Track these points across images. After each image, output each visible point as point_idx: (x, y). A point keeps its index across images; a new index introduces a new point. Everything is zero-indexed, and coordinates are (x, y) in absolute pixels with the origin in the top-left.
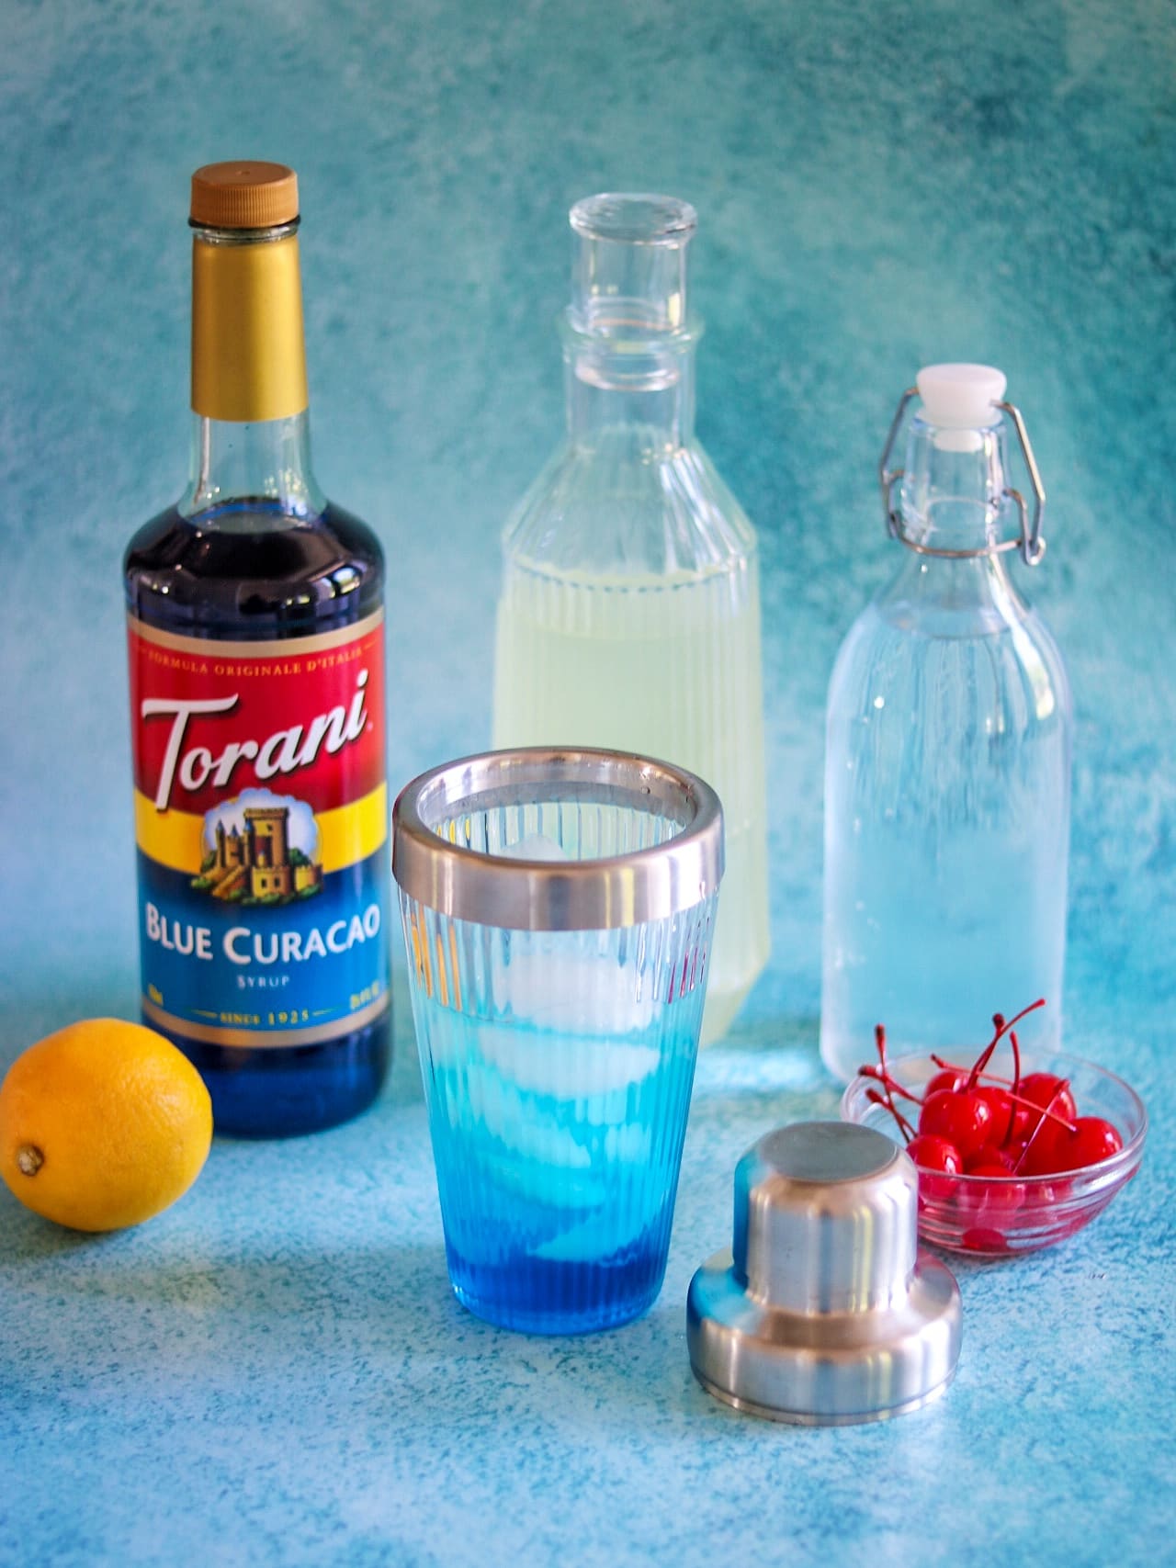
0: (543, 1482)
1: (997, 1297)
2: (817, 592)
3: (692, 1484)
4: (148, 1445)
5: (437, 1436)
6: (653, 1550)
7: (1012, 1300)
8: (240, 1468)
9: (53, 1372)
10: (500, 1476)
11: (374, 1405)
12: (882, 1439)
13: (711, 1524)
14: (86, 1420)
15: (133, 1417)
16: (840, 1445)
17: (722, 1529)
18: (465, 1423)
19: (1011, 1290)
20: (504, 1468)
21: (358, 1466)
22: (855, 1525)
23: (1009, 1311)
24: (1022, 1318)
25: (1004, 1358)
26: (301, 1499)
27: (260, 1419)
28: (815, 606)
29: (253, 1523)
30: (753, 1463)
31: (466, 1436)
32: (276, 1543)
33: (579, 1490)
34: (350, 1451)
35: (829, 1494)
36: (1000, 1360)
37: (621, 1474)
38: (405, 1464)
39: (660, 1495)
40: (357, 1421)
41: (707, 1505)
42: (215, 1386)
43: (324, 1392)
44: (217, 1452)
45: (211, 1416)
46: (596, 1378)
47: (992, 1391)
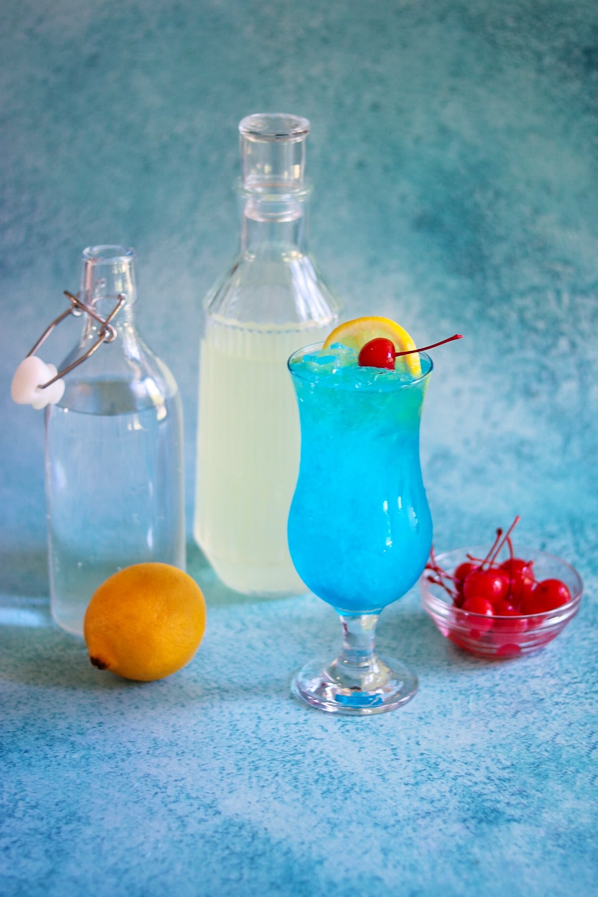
0: (328, 791)
1: (578, 696)
2: (493, 312)
3: (408, 793)
4: (117, 767)
5: (272, 765)
6: (386, 827)
7: (587, 699)
8: (165, 781)
9: (67, 726)
10: (305, 787)
11: (239, 748)
12: (512, 772)
13: (418, 814)
14: (83, 753)
15: (109, 751)
16: (490, 775)
17: (424, 817)
18: (288, 758)
19: (586, 693)
20: (307, 783)
21: (229, 781)
22: (496, 818)
23: (585, 704)
24: (592, 709)
25: (581, 730)
26: (197, 798)
27: (177, 754)
28: (492, 320)
29: (171, 810)
30: (442, 783)
31: (288, 765)
32: (182, 821)
33: (347, 795)
34: (225, 772)
35: (484, 801)
36: (579, 731)
37: (370, 787)
38: (254, 780)
39: (391, 799)
40: (229, 756)
41: (416, 804)
42: (155, 735)
43: (212, 740)
44: (153, 771)
45: (151, 752)
46: (359, 736)
47: (574, 748)
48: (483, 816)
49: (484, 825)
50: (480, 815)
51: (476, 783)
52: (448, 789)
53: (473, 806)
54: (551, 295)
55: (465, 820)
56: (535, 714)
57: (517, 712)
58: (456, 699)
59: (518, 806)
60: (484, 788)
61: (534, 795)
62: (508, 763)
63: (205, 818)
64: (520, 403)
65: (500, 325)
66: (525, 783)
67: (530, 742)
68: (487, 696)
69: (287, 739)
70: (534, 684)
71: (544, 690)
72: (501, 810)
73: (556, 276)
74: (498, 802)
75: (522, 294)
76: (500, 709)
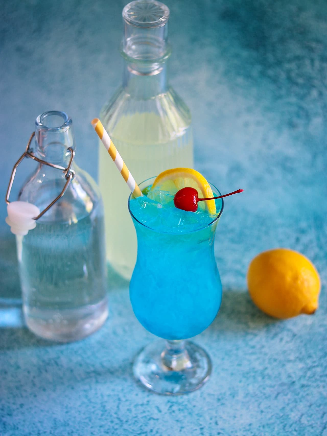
2: (271, 72)
11: (107, 427)
28: (269, 77)
43: (90, 420)
46: (180, 416)
47: (312, 428)
54: (307, 62)
56: (289, 396)
57: (278, 394)
58: (240, 381)
64: (286, 133)
65: (275, 80)
67: (285, 422)
68: (260, 379)
69: (136, 419)
70: (289, 367)
71: (295, 373)
73: (311, 50)
75: (290, 61)
76: (268, 391)
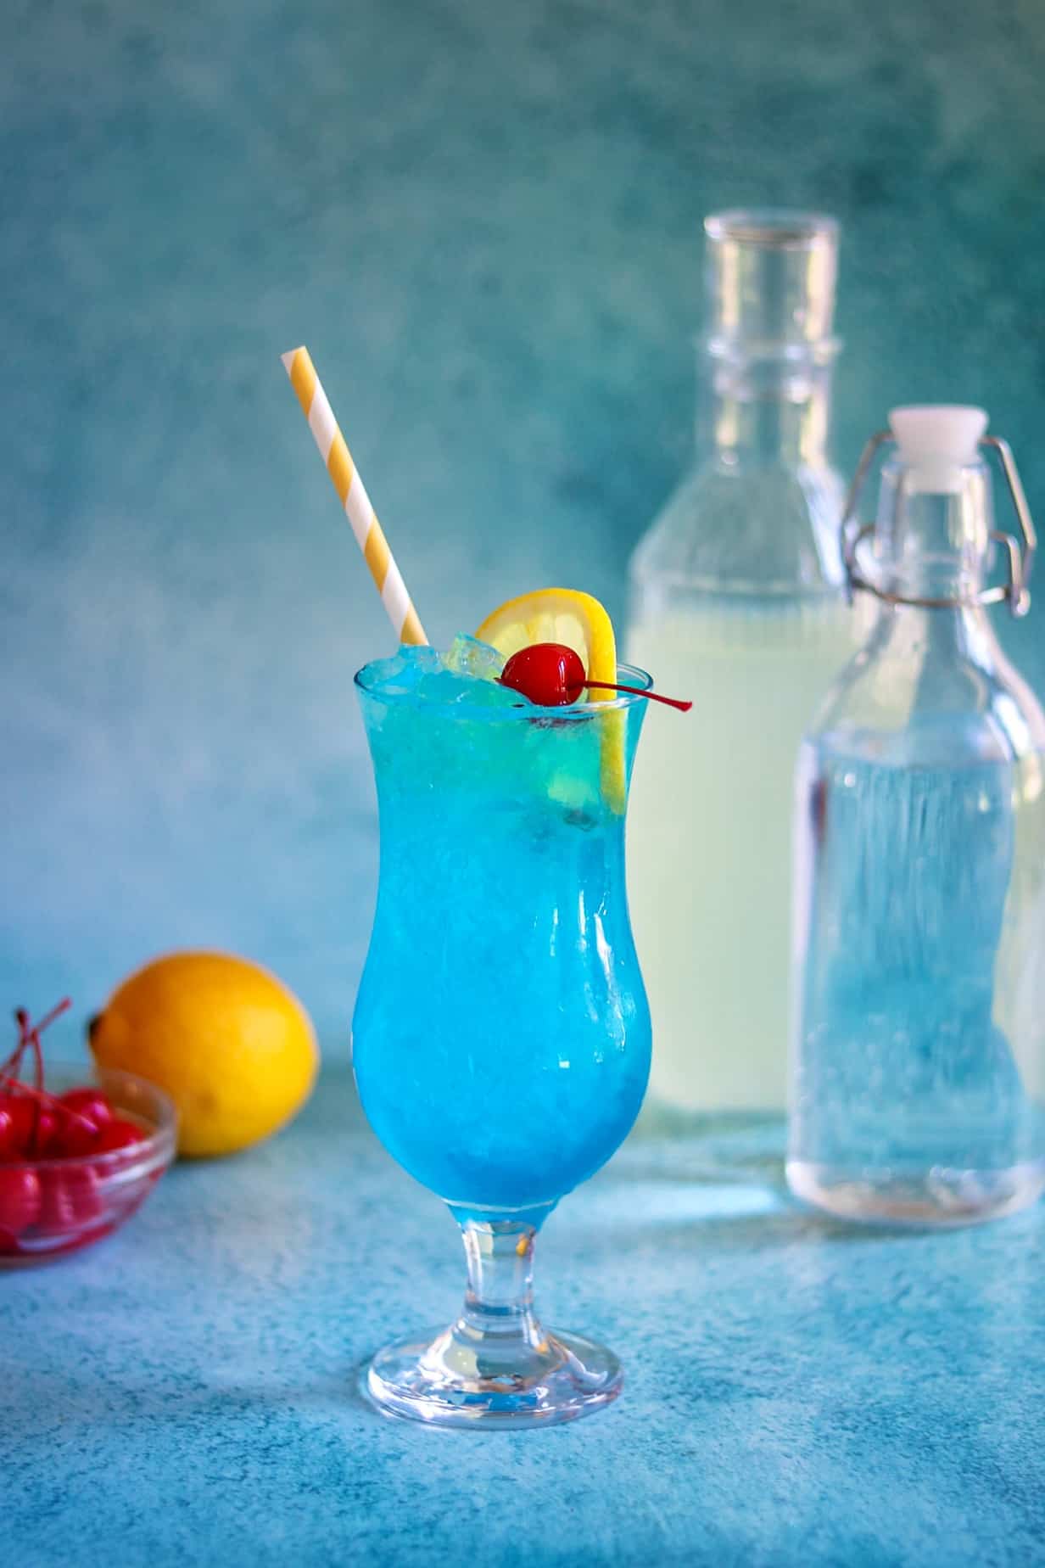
4: (10, 1325)
5: (302, 1321)
8: (102, 1342)
12: (755, 1328)
16: (712, 1332)
18: (333, 1312)
22: (726, 1393)
25: (879, 1270)
27: (125, 1308)
31: (334, 1322)
32: (134, 1398)
35: (701, 1369)
36: (875, 1271)
44: (80, 1330)
48: (700, 1391)
49: (703, 1404)
50: (695, 1389)
51: (686, 1345)
52: (633, 1354)
53: (681, 1377)
55: (667, 1397)
59: (766, 1375)
60: (700, 1352)
61: (797, 1359)
62: (745, 1315)
63: (177, 1393)
66: (777, 1344)
72: (735, 1382)
74: (730, 1370)
